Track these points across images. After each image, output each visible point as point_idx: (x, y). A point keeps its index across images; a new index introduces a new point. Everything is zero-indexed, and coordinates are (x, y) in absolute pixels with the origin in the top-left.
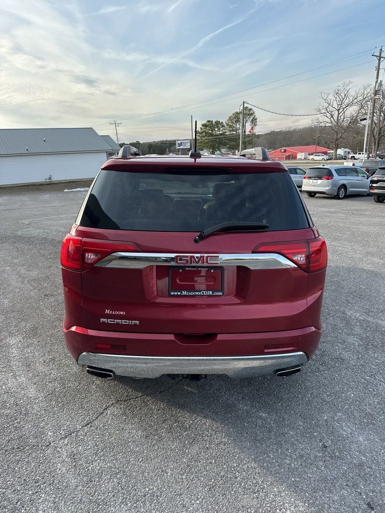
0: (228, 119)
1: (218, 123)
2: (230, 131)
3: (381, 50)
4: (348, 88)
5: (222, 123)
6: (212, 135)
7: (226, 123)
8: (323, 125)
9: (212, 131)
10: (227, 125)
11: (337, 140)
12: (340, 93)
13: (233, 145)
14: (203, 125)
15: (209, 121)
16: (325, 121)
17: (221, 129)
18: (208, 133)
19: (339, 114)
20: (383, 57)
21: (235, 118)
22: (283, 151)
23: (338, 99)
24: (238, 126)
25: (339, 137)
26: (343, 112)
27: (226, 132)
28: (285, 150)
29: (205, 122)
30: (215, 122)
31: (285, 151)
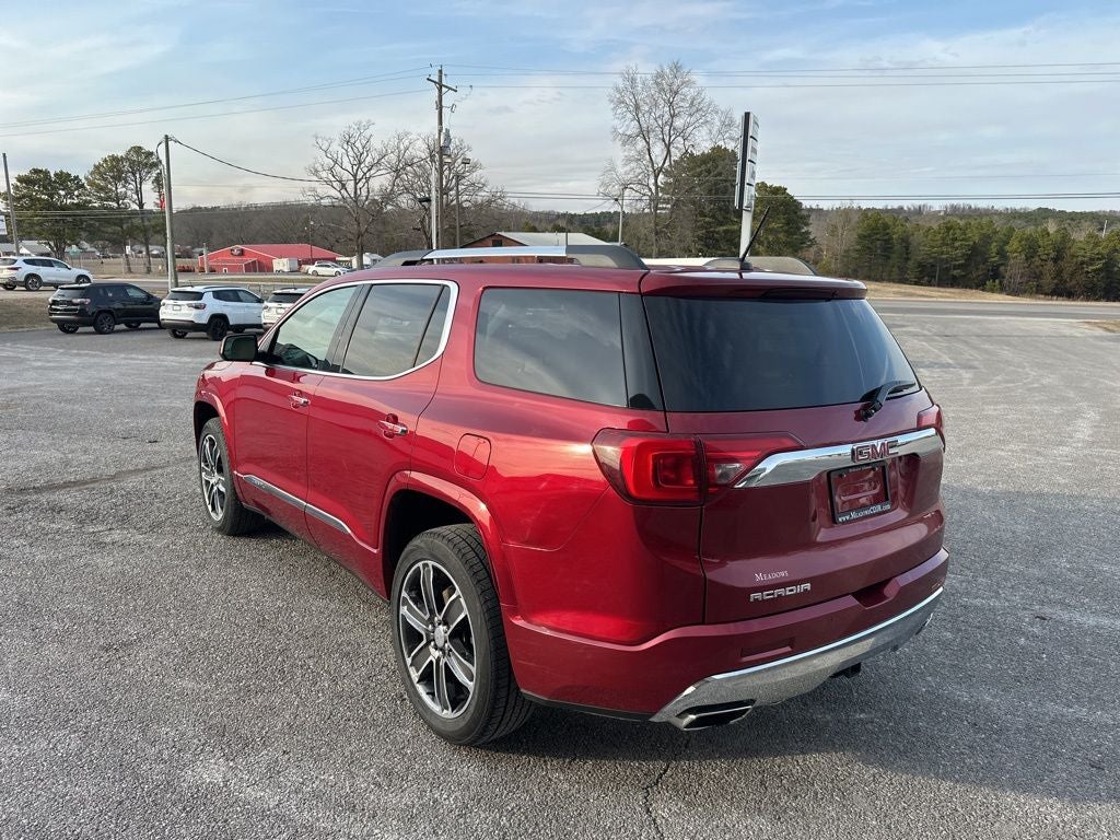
0: (92, 169)
1: (63, 178)
2: (100, 198)
3: (440, 71)
4: (367, 133)
5: (77, 178)
6: (50, 206)
7: (86, 179)
8: (326, 202)
9: (51, 196)
10: (91, 184)
11: (360, 235)
12: (352, 141)
13: (114, 233)
14: (20, 179)
15: (36, 171)
16: (329, 194)
17: (76, 193)
18: (39, 200)
19: (356, 184)
20: (446, 87)
21: (111, 170)
22: (236, 252)
23: (351, 153)
24: (121, 190)
25: (363, 229)
26: (364, 180)
27: (90, 202)
28: (242, 250)
29: (25, 172)
30: (56, 175)
31: (242, 253)
